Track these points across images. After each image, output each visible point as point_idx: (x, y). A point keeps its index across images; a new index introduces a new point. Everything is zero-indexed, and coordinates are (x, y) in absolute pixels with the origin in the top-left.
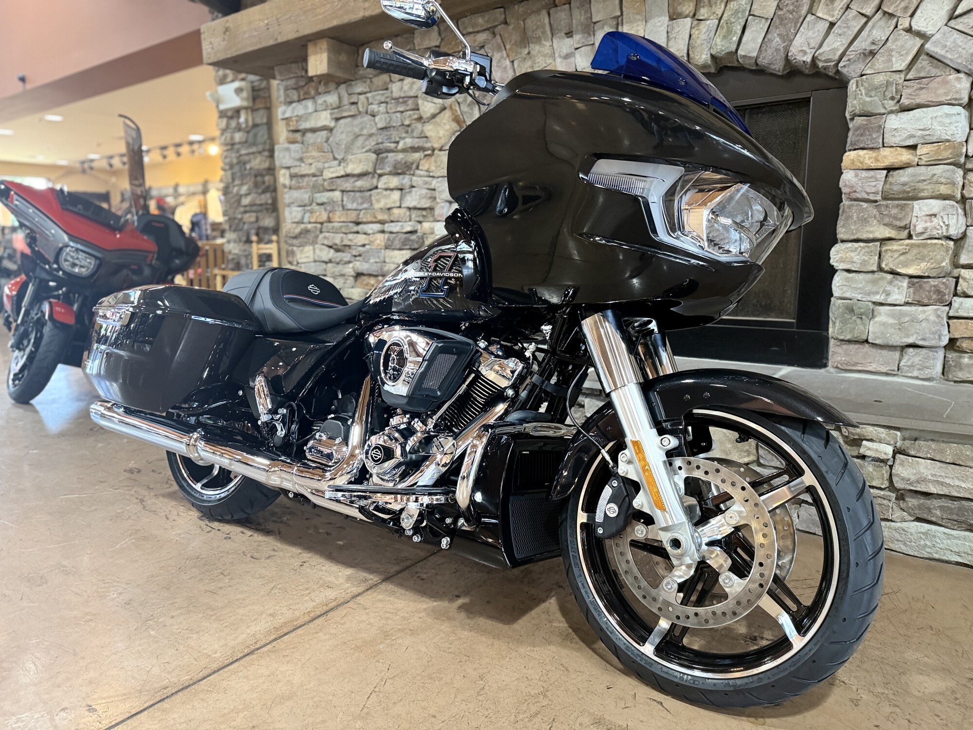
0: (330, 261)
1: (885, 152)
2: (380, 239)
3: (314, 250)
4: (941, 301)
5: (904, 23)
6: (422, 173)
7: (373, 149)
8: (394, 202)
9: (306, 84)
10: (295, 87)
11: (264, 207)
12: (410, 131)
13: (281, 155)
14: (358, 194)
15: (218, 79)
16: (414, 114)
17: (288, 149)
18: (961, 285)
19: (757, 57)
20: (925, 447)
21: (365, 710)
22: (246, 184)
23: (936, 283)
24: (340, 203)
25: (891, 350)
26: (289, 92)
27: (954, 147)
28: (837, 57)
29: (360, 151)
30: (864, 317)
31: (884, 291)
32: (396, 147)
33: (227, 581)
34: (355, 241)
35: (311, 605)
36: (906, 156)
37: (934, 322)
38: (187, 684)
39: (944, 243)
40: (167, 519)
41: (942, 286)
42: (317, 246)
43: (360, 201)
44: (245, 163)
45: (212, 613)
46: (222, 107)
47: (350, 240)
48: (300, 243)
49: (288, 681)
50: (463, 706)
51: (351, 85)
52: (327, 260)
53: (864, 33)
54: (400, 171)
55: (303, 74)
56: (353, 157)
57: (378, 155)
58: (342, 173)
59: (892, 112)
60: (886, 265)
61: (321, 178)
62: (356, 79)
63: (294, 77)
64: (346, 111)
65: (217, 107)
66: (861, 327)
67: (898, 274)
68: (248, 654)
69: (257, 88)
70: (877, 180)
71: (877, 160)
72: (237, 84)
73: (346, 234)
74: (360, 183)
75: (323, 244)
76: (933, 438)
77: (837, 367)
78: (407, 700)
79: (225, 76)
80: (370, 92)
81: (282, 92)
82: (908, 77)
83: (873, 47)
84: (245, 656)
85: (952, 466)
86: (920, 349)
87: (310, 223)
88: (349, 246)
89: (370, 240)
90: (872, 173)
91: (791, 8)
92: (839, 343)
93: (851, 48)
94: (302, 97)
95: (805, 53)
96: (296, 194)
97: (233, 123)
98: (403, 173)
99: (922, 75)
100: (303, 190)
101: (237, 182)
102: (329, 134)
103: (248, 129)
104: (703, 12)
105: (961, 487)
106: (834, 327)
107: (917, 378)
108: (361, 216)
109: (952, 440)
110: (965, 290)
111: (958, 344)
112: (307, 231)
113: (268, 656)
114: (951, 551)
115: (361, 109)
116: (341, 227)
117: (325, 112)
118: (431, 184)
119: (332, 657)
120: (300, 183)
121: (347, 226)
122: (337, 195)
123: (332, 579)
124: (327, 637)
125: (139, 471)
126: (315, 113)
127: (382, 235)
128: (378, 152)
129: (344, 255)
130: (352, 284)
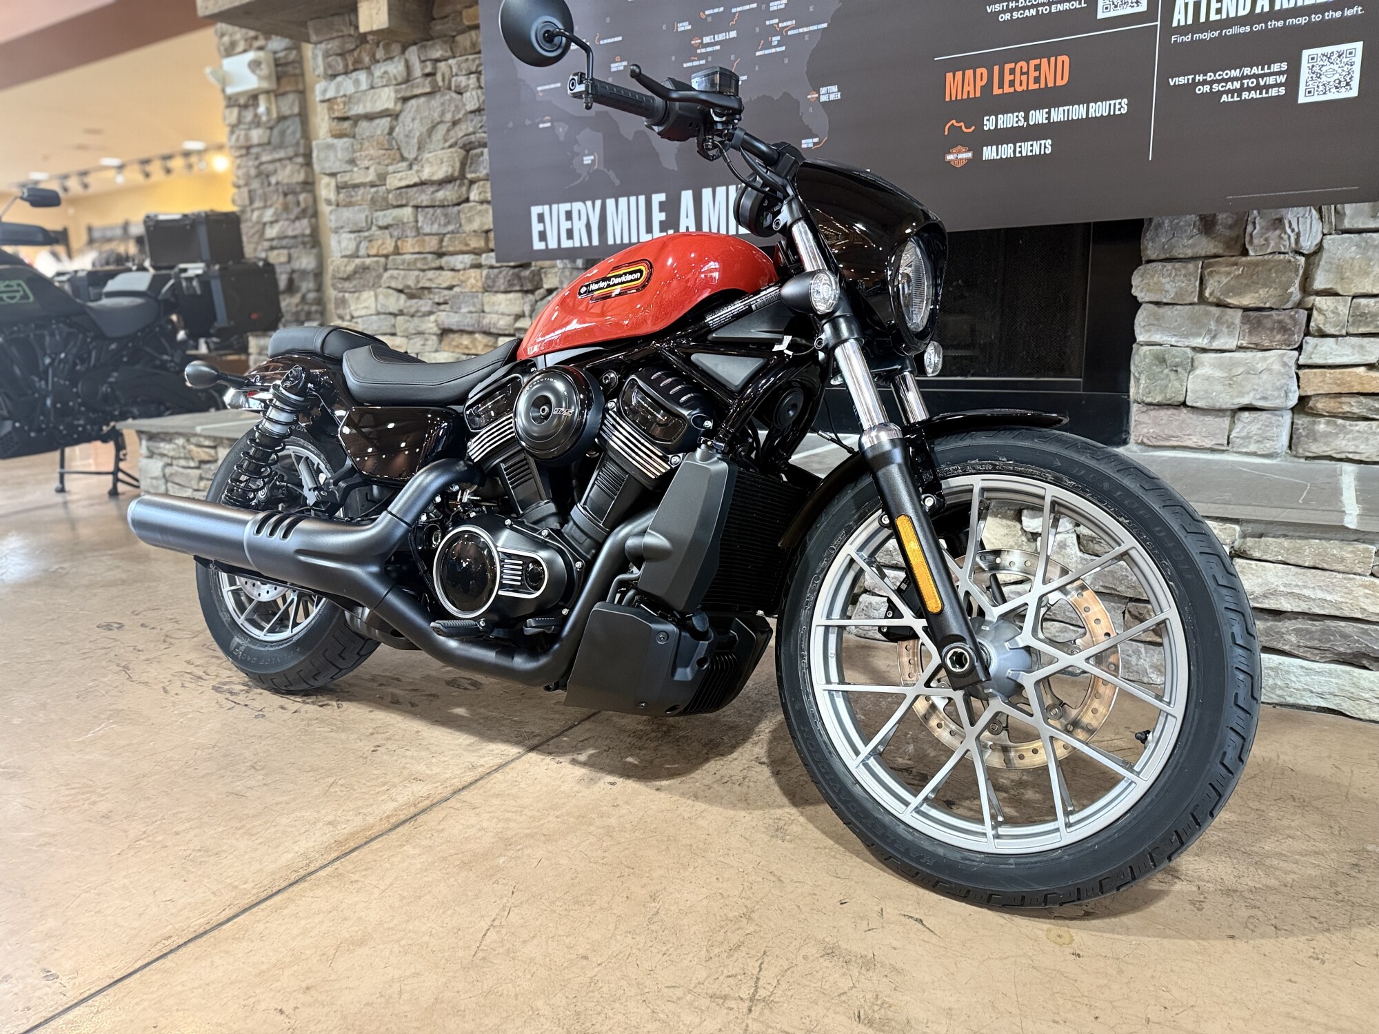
0: (401, 313)
2: (476, 278)
3: (376, 296)
4: (1287, 344)
7: (460, 143)
9: (357, 47)
10: (339, 51)
11: (300, 239)
13: (322, 155)
14: (439, 211)
15: (222, 49)
17: (330, 147)
18: (1316, 320)
20: (1273, 546)
21: (480, 954)
22: (271, 206)
23: (1281, 317)
24: (412, 224)
25: (1217, 416)
26: (330, 59)
29: (441, 146)
30: (1179, 369)
31: (1209, 331)
33: (261, 777)
34: (439, 281)
35: (391, 806)
37: (1279, 373)
38: (201, 930)
39: (1292, 259)
40: (166, 692)
41: (1288, 321)
42: (379, 290)
43: (442, 222)
44: (268, 176)
45: (239, 825)
46: (230, 90)
47: (430, 280)
48: (354, 287)
49: (360, 918)
50: (629, 940)
51: (424, 47)
52: (396, 312)
55: (352, 32)
56: (431, 155)
57: (467, 151)
58: (416, 180)
60: (1211, 294)
61: (384, 188)
62: (432, 39)
63: (339, 37)
64: (418, 87)
65: (223, 91)
66: (1177, 384)
67: (1227, 306)
68: (296, 882)
69: (282, 61)
72: (251, 55)
73: (423, 270)
74: (440, 195)
75: (389, 287)
76: (1285, 532)
77: (1142, 443)
78: (543, 937)
79: (233, 44)
80: (454, 57)
81: (320, 60)
84: (291, 885)
85: (1313, 571)
86: (1259, 413)
87: (369, 256)
88: (429, 289)
89: (459, 279)
92: (1145, 409)
94: (351, 67)
96: (347, 213)
97: (248, 116)
100: (357, 208)
101: (257, 204)
102: (395, 123)
103: (270, 125)
105: (1326, 600)
106: (1138, 386)
107: (1255, 454)
108: (444, 244)
109: (1312, 534)
110: (1321, 326)
111: (1311, 404)
112: (365, 268)
113: (327, 883)
114: (1312, 692)
115: (440, 84)
116: (416, 260)
117: (386, 89)
119: (425, 879)
120: (352, 196)
121: (425, 259)
122: (407, 212)
123: (422, 768)
124: (417, 851)
125: (121, 626)
126: (372, 91)
127: (478, 271)
128: (468, 147)
129: (421, 302)
130: (435, 346)
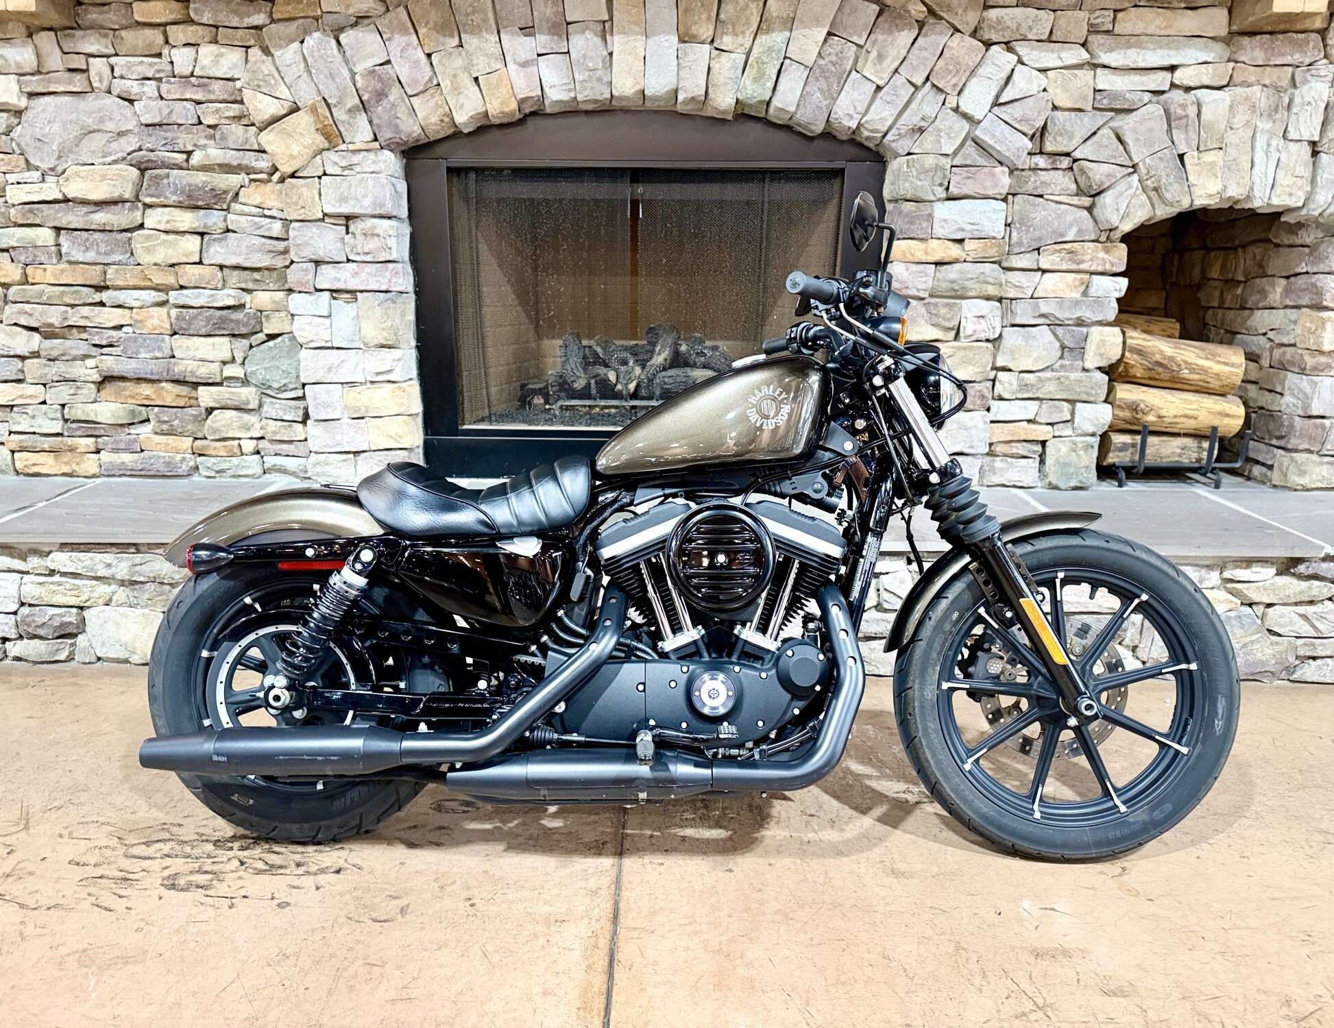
0: (36, 355)
1: (934, 243)
2: (159, 319)
4: (984, 406)
5: (952, 101)
6: (246, 209)
7: (130, 158)
8: (187, 256)
12: (218, 137)
14: (97, 235)
16: (228, 109)
18: (997, 388)
19: (795, 113)
23: (979, 387)
24: (53, 248)
27: (999, 246)
28: (885, 129)
29: (99, 160)
32: (187, 160)
34: (98, 320)
36: (954, 251)
40: (108, 909)
43: (102, 250)
47: (86, 317)
51: (73, 36)
52: (27, 354)
53: (913, 106)
54: (200, 203)
56: (80, 168)
57: (143, 171)
58: (60, 197)
59: (939, 200)
61: (2, 200)
62: (79, 27)
64: (58, 82)
70: (926, 275)
71: (926, 253)
73: (73, 306)
74: (101, 217)
75: (16, 324)
80: (116, 55)
82: (955, 163)
83: (923, 124)
88: (83, 328)
89: (132, 319)
90: (921, 267)
91: (834, 59)
93: (901, 121)
95: (851, 117)
98: (208, 207)
99: (968, 162)
102: (16, 121)
104: (726, 41)
108: (109, 275)
110: (1000, 392)
111: (994, 448)
115: (95, 85)
116: (63, 292)
118: (269, 229)
121: (76, 292)
122: (44, 236)
127: (164, 310)
128: (142, 167)
129: (68, 343)
130: (93, 396)
